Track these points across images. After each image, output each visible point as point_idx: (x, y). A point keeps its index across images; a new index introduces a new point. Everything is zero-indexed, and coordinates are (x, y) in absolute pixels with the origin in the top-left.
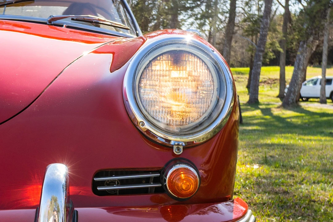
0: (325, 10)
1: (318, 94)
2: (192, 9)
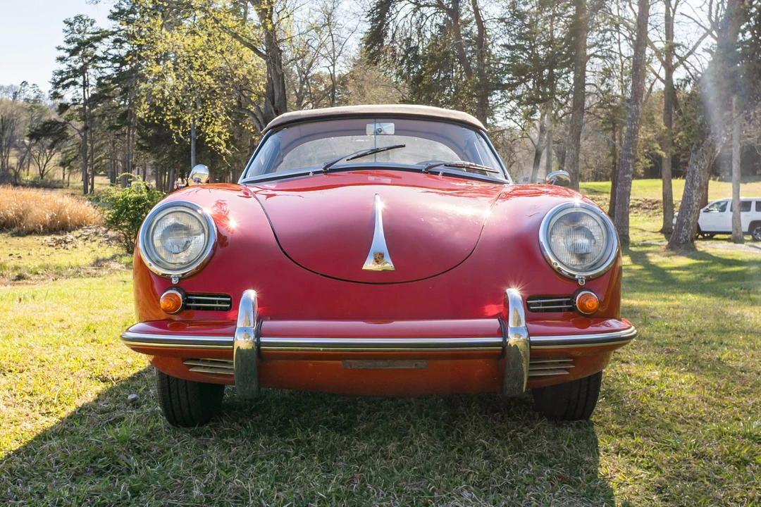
0: (728, 97)
1: (729, 227)
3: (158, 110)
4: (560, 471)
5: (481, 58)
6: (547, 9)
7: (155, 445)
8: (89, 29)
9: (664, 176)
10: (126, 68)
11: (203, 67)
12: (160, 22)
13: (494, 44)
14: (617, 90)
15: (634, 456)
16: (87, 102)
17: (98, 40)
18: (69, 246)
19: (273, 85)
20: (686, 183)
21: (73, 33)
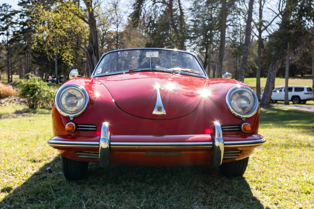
0: (286, 44)
1: (283, 98)
2: (194, 38)
3: (42, 46)
4: (235, 197)
5: (181, 25)
6: (210, 5)
7: (62, 188)
8: (9, 10)
9: (257, 76)
10: (26, 27)
11: (61, 27)
12: (42, 7)
13: (187, 20)
14: (238, 40)
15: (264, 191)
16: (9, 42)
17: (13, 14)
18: (3, 105)
19: (92, 36)
20: (267, 80)
21: (2, 11)
